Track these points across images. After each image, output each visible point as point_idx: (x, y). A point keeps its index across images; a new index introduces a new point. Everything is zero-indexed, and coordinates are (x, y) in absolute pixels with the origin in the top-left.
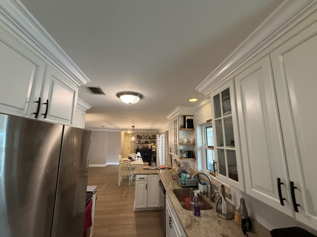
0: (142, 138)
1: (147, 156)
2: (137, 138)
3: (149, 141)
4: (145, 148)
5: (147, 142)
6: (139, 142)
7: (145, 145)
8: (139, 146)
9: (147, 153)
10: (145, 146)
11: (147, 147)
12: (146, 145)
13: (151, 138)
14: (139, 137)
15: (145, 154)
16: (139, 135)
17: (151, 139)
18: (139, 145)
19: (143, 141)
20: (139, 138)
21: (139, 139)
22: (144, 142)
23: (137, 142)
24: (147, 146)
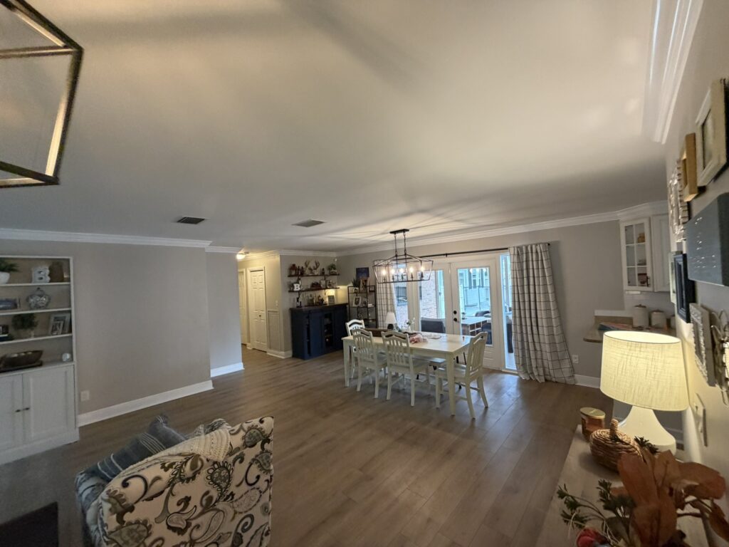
0: (303, 275)
3: (322, 283)
4: (319, 303)
5: (316, 287)
11: (322, 301)
13: (326, 272)
17: (325, 276)
20: (296, 275)
22: (311, 287)
23: (298, 288)
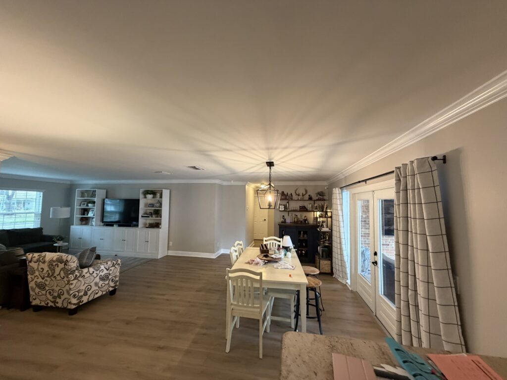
0: (292, 199)
1: (306, 241)
2: (281, 199)
3: (309, 207)
4: (301, 222)
5: (303, 209)
6: (285, 207)
7: (299, 214)
8: (286, 217)
9: (305, 233)
10: (299, 217)
11: (305, 220)
12: (301, 216)
13: (315, 197)
14: (285, 197)
15: (302, 236)
16: (286, 193)
17: (314, 201)
18: (286, 214)
19: (294, 205)
20: (285, 199)
21: (285, 202)
22: (298, 209)
23: (282, 208)
24: (303, 218)
